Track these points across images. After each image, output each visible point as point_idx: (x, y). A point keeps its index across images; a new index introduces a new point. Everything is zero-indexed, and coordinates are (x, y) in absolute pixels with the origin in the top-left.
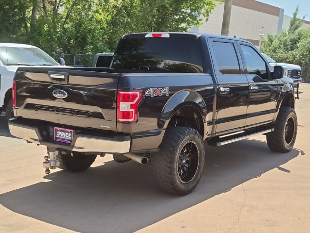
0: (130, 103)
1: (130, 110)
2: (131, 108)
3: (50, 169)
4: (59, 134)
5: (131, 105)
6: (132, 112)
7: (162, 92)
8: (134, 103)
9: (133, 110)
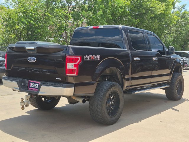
0: (74, 63)
1: (74, 68)
2: (74, 67)
3: (24, 106)
4: (32, 85)
5: (74, 65)
6: (75, 69)
7: (95, 58)
8: (76, 63)
9: (76, 68)
